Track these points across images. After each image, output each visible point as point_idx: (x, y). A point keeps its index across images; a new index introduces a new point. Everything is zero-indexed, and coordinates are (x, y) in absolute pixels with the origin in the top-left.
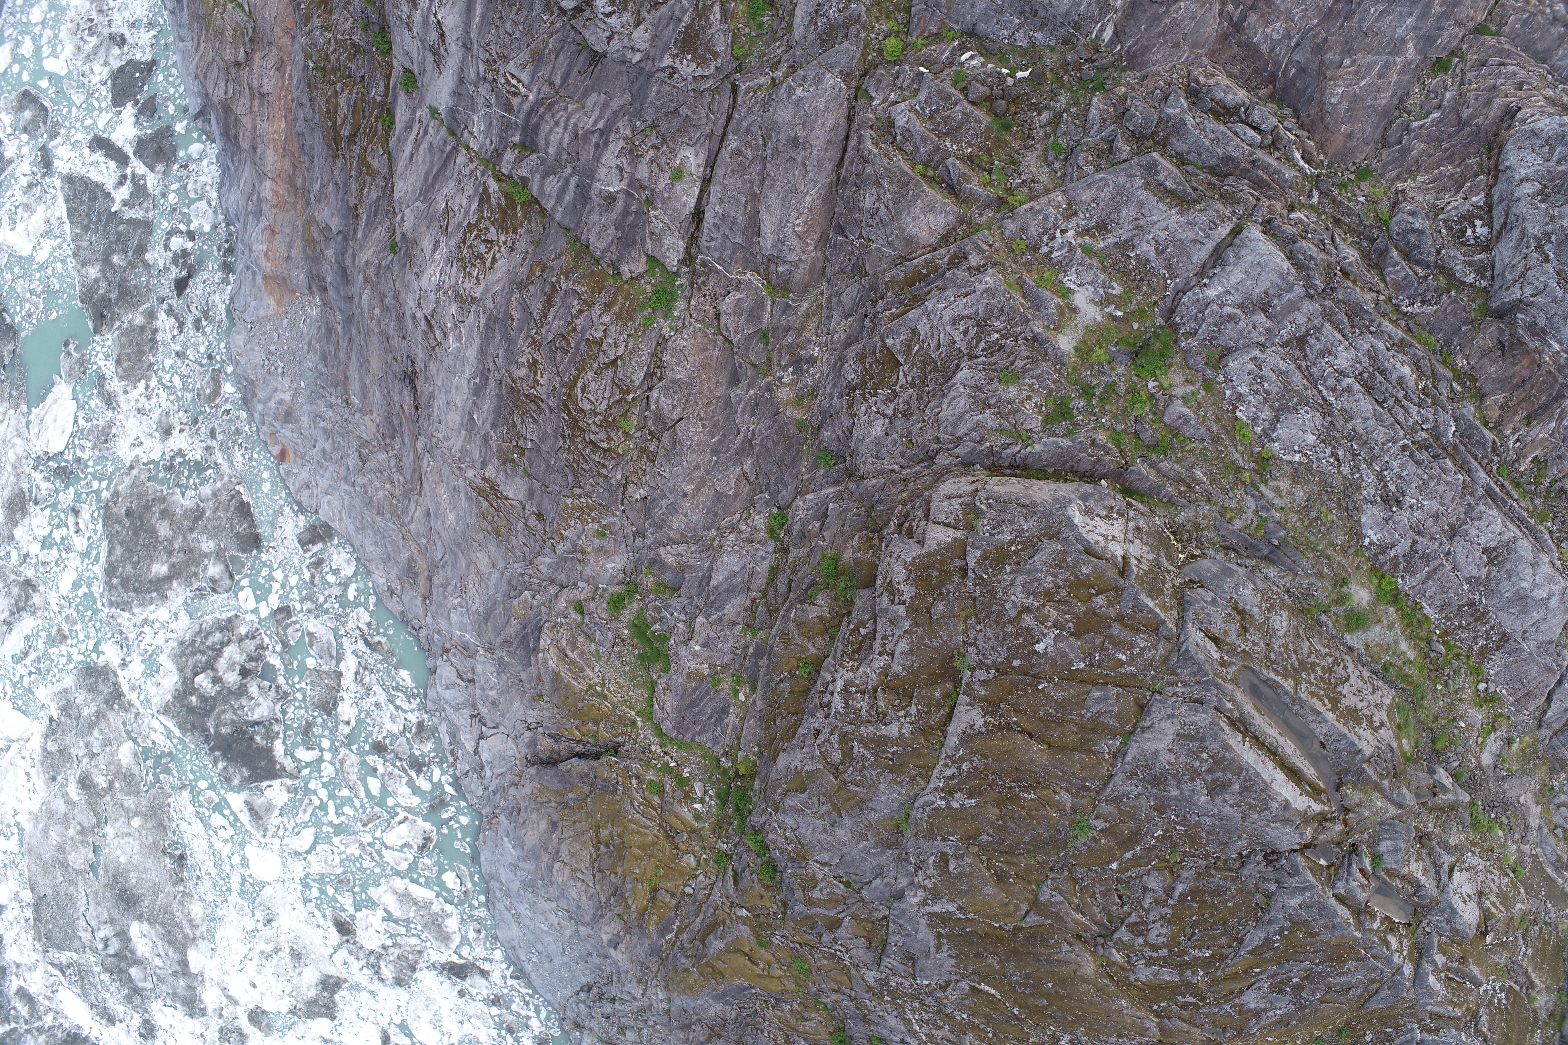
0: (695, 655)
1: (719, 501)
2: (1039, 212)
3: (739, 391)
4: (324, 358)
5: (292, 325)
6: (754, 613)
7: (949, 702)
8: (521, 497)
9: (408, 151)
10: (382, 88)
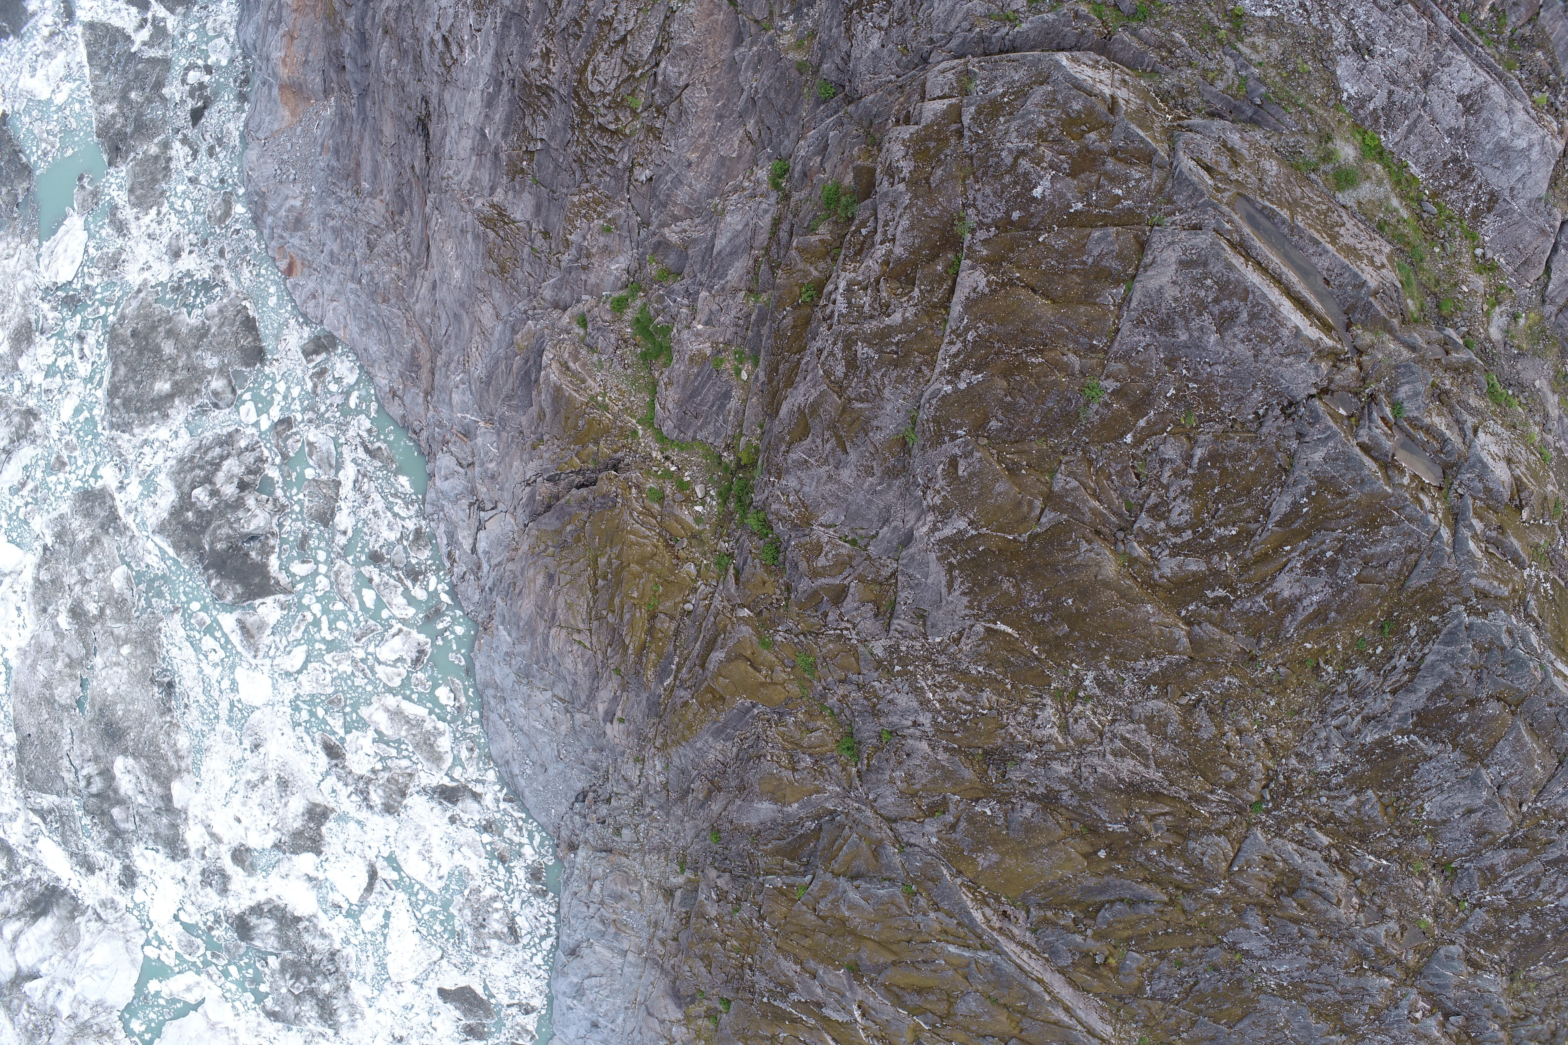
0: (698, 334)
1: (723, 165)
3: (742, 50)
4: (337, 152)
5: (306, 132)
6: (756, 274)
7: (951, 271)
8: (528, 216)
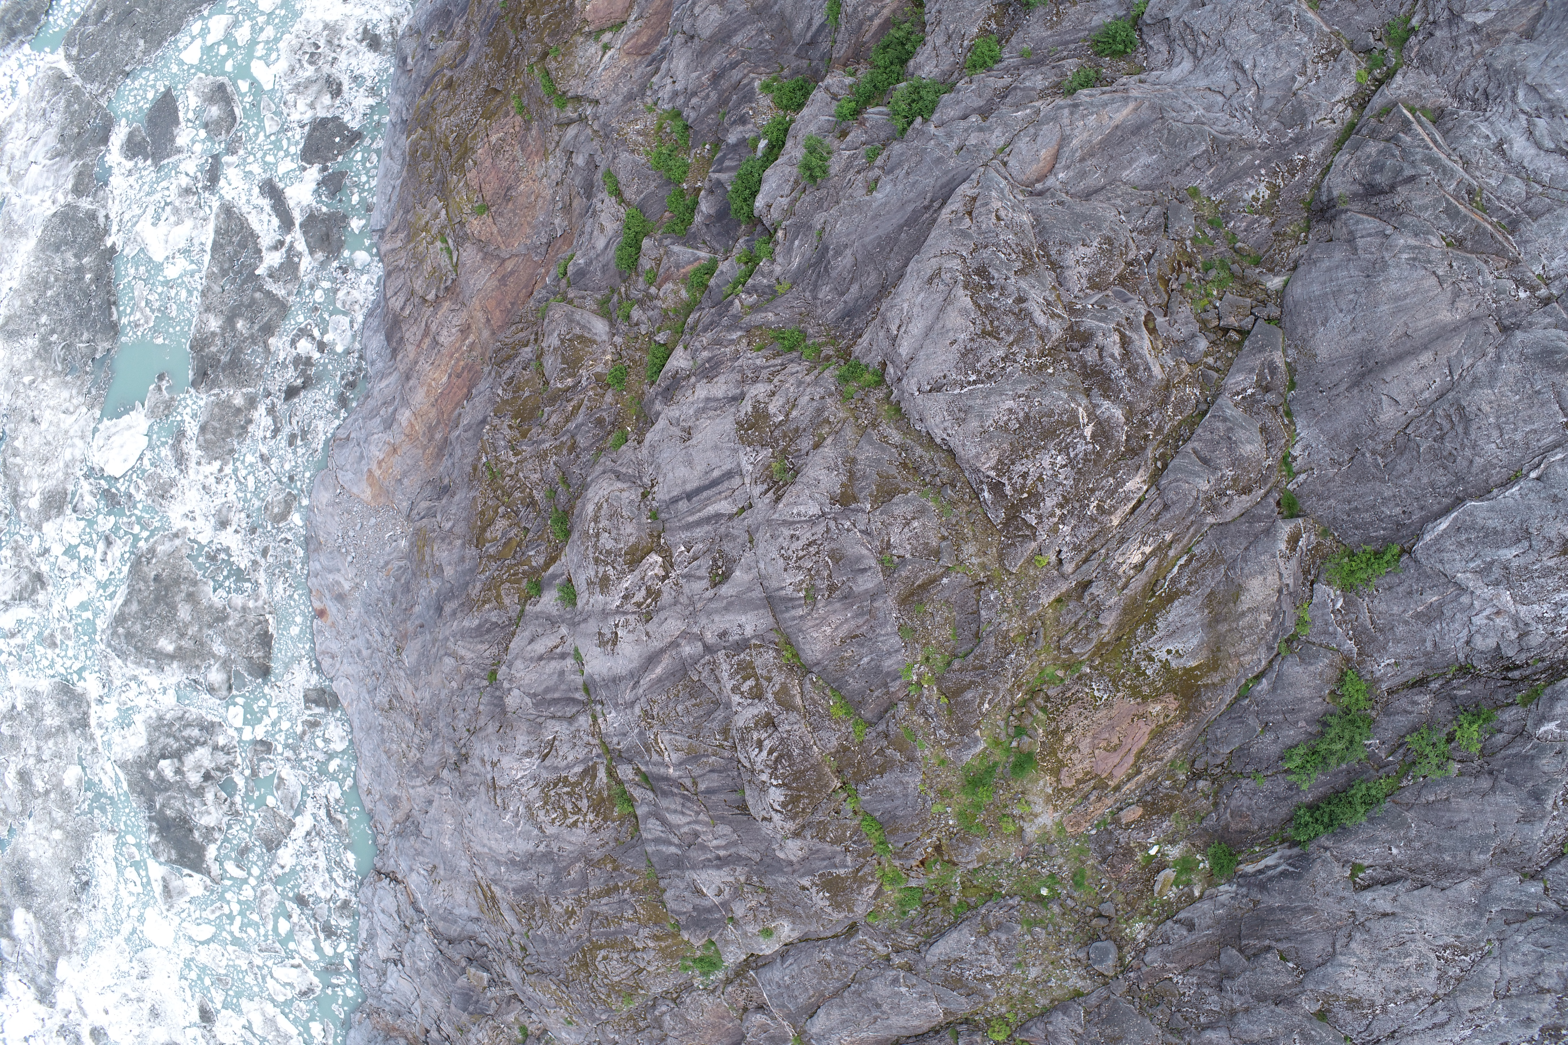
8: (514, 929)
9: (540, 647)
10: (541, 560)
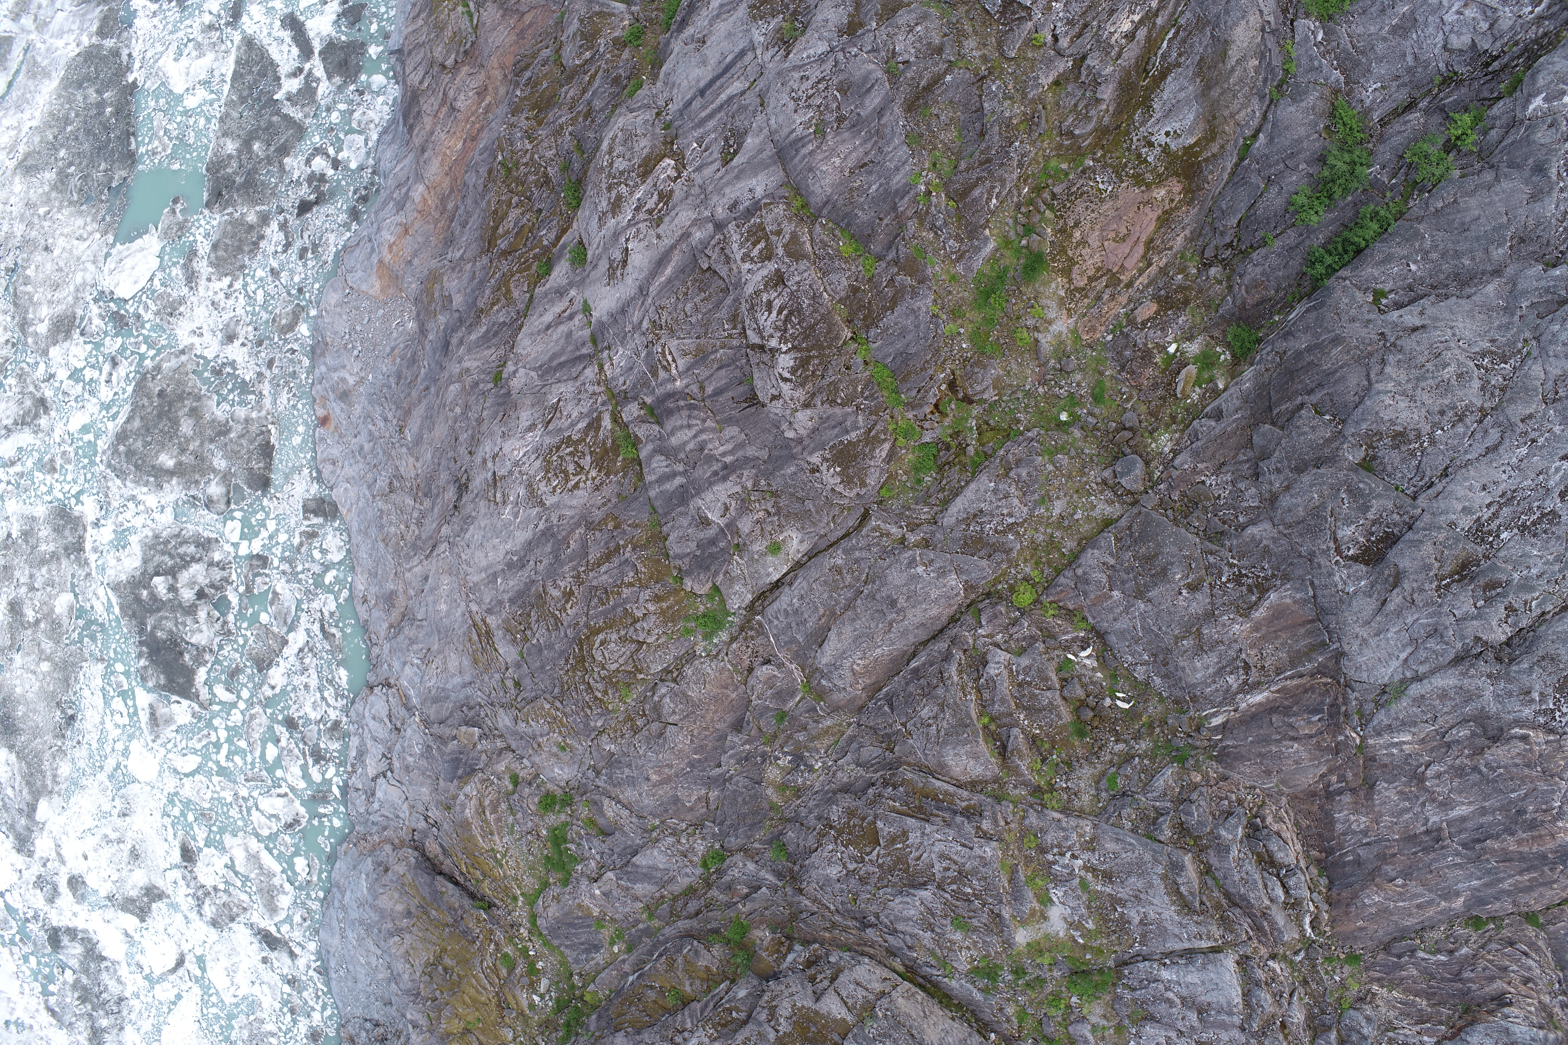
0: (593, 896)
1: (675, 804)
2: (1064, 830)
3: (736, 739)
5: (386, 319)
6: (658, 905)
8: (508, 660)
9: (548, 318)
10: (552, 236)
